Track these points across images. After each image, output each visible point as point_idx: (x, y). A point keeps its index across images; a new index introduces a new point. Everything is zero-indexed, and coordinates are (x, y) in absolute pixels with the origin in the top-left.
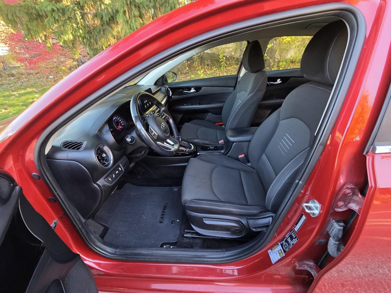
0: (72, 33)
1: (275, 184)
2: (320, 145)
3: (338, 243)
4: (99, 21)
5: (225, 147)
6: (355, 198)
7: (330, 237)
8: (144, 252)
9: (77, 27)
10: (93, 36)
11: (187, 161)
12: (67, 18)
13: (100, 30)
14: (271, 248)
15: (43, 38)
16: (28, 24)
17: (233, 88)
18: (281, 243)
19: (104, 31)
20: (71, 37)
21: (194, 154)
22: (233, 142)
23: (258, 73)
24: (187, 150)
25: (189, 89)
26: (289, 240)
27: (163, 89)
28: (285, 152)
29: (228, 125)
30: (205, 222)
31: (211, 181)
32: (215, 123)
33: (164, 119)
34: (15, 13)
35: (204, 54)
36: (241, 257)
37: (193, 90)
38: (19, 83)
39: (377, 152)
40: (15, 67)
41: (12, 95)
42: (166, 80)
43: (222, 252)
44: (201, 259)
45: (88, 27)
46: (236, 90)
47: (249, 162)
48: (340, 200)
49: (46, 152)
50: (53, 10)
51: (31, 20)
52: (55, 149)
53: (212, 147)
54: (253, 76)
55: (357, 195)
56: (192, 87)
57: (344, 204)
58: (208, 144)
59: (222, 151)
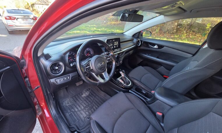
5: (153, 97)
21: (126, 90)
22: (158, 99)
24: (125, 85)
25: (154, 45)
31: (120, 117)
33: (108, 60)
35: (195, 23)
47: (163, 123)
53: (145, 91)
56: (157, 44)
58: (143, 88)
59: (149, 100)
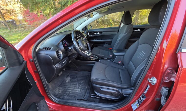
0: (49, 10)
1: (135, 72)
2: (156, 50)
3: (166, 98)
4: (60, 5)
5: (112, 58)
6: (173, 75)
7: (162, 95)
8: (72, 101)
9: (51, 8)
10: (57, 11)
11: (94, 63)
12: (48, 4)
13: (60, 9)
14: (133, 103)
15: (37, 12)
16: (32, 6)
17: (117, 33)
18: (138, 100)
19: (62, 9)
20: (48, 12)
21: (98, 60)
22: (116, 56)
23: (129, 25)
24: (95, 58)
26: (142, 98)
27: (85, 32)
28: (141, 59)
29: (114, 48)
30: (101, 89)
31: (105, 72)
32: (108, 48)
33: (85, 42)
34: (27, 2)
36: (118, 107)
37: (98, 33)
38: (25, 31)
39: (182, 52)
40: (25, 24)
41: (22, 35)
42: (87, 29)
43: (109, 105)
44: (98, 107)
45: (56, 8)
46: (118, 33)
47: (123, 65)
48: (166, 76)
49: (37, 51)
50: (43, 1)
51: (33, 5)
52: (40, 50)
53: (106, 58)
54: (127, 26)
55: (174, 74)
56: (99, 31)
57: (168, 78)
58: (104, 57)
59: (111, 60)
